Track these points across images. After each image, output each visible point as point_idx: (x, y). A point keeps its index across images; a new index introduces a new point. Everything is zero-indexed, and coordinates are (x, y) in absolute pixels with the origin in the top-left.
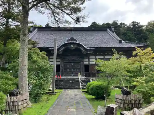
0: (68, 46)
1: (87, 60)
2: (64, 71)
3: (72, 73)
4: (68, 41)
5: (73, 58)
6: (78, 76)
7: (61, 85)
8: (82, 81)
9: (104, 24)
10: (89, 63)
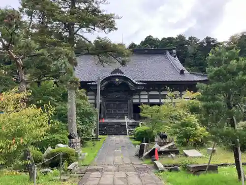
0: (112, 81)
1: (137, 97)
2: (106, 112)
3: (118, 115)
4: (111, 73)
6: (124, 118)
7: (105, 130)
8: (130, 125)
9: (164, 39)
10: (140, 101)
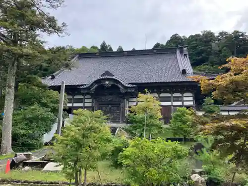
0: (102, 84)
5: (110, 98)
9: (191, 36)
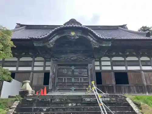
1: (98, 63)
2: (57, 81)
3: (73, 86)
5: (74, 57)
10: (101, 68)
